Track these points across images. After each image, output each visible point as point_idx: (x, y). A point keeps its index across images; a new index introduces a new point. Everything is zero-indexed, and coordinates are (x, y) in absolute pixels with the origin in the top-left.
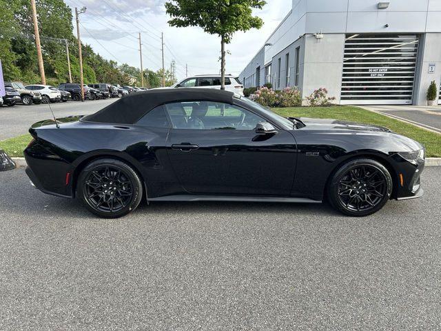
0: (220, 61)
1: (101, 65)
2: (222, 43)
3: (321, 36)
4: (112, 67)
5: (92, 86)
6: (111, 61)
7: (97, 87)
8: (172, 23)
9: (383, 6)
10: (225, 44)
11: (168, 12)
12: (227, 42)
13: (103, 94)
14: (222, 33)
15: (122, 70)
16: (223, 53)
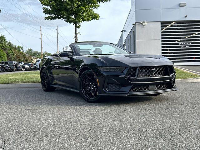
0: (75, 38)
1: (11, 49)
2: (76, 28)
3: (146, 23)
4: (20, 50)
5: (3, 63)
6: (19, 46)
7: (6, 63)
8: (47, 18)
9: (182, 5)
10: (77, 29)
11: (44, 12)
12: (78, 27)
13: (10, 68)
14: (75, 23)
15: (27, 53)
16: (76, 34)
